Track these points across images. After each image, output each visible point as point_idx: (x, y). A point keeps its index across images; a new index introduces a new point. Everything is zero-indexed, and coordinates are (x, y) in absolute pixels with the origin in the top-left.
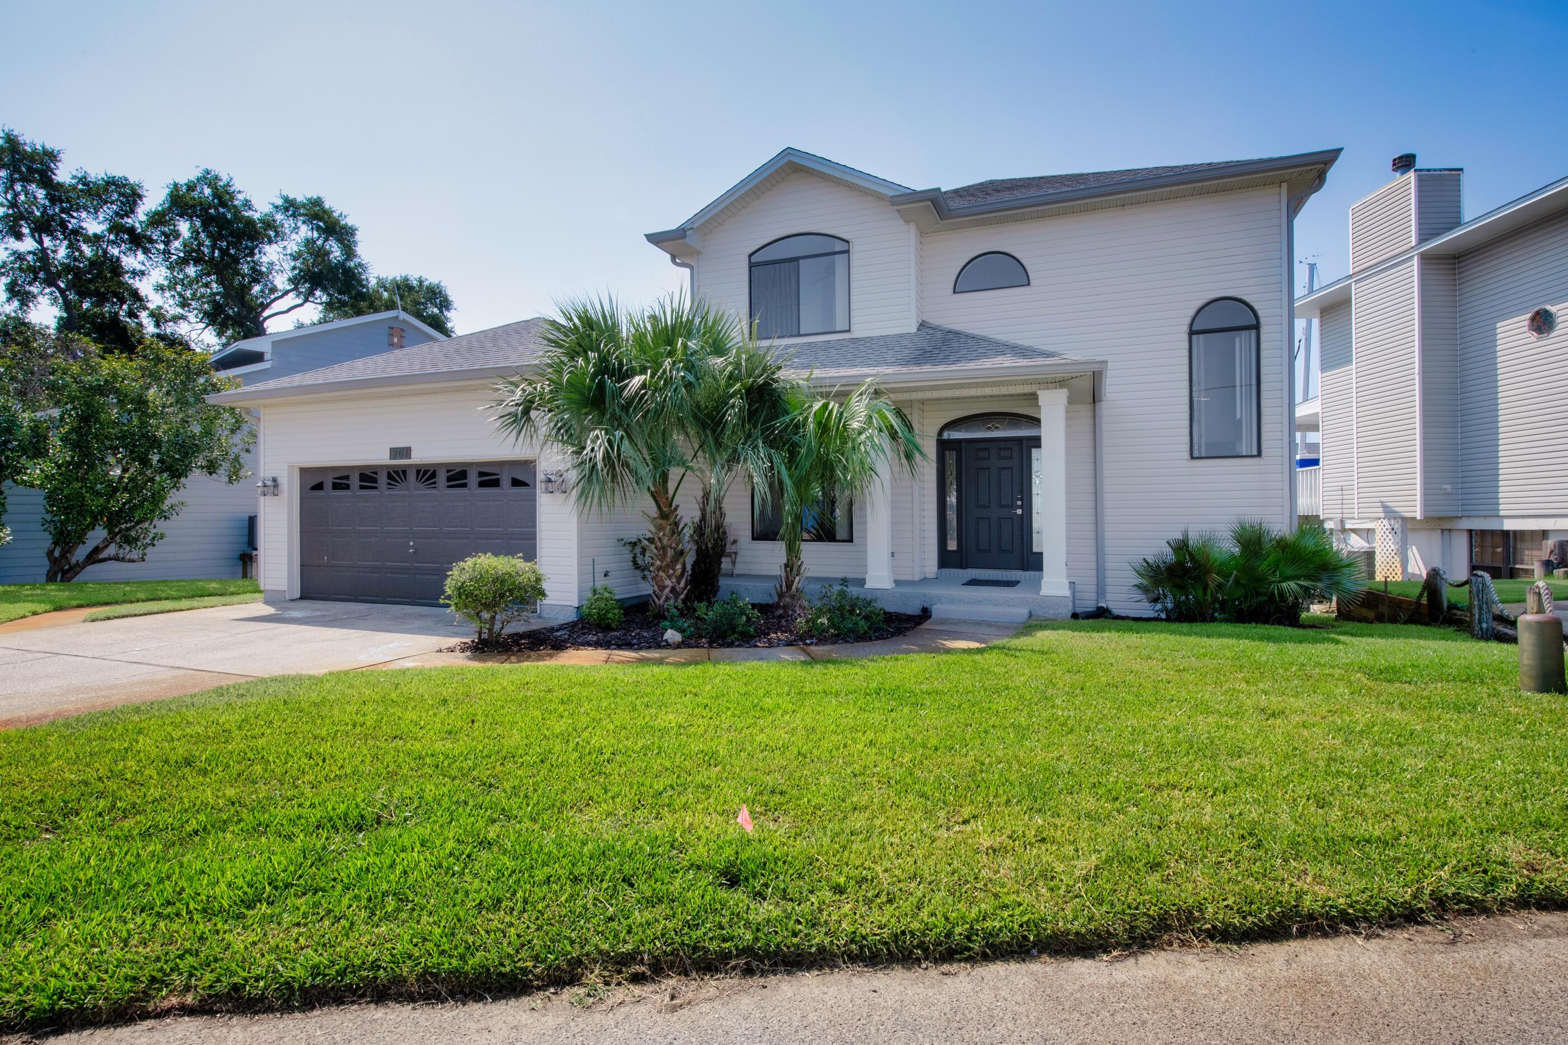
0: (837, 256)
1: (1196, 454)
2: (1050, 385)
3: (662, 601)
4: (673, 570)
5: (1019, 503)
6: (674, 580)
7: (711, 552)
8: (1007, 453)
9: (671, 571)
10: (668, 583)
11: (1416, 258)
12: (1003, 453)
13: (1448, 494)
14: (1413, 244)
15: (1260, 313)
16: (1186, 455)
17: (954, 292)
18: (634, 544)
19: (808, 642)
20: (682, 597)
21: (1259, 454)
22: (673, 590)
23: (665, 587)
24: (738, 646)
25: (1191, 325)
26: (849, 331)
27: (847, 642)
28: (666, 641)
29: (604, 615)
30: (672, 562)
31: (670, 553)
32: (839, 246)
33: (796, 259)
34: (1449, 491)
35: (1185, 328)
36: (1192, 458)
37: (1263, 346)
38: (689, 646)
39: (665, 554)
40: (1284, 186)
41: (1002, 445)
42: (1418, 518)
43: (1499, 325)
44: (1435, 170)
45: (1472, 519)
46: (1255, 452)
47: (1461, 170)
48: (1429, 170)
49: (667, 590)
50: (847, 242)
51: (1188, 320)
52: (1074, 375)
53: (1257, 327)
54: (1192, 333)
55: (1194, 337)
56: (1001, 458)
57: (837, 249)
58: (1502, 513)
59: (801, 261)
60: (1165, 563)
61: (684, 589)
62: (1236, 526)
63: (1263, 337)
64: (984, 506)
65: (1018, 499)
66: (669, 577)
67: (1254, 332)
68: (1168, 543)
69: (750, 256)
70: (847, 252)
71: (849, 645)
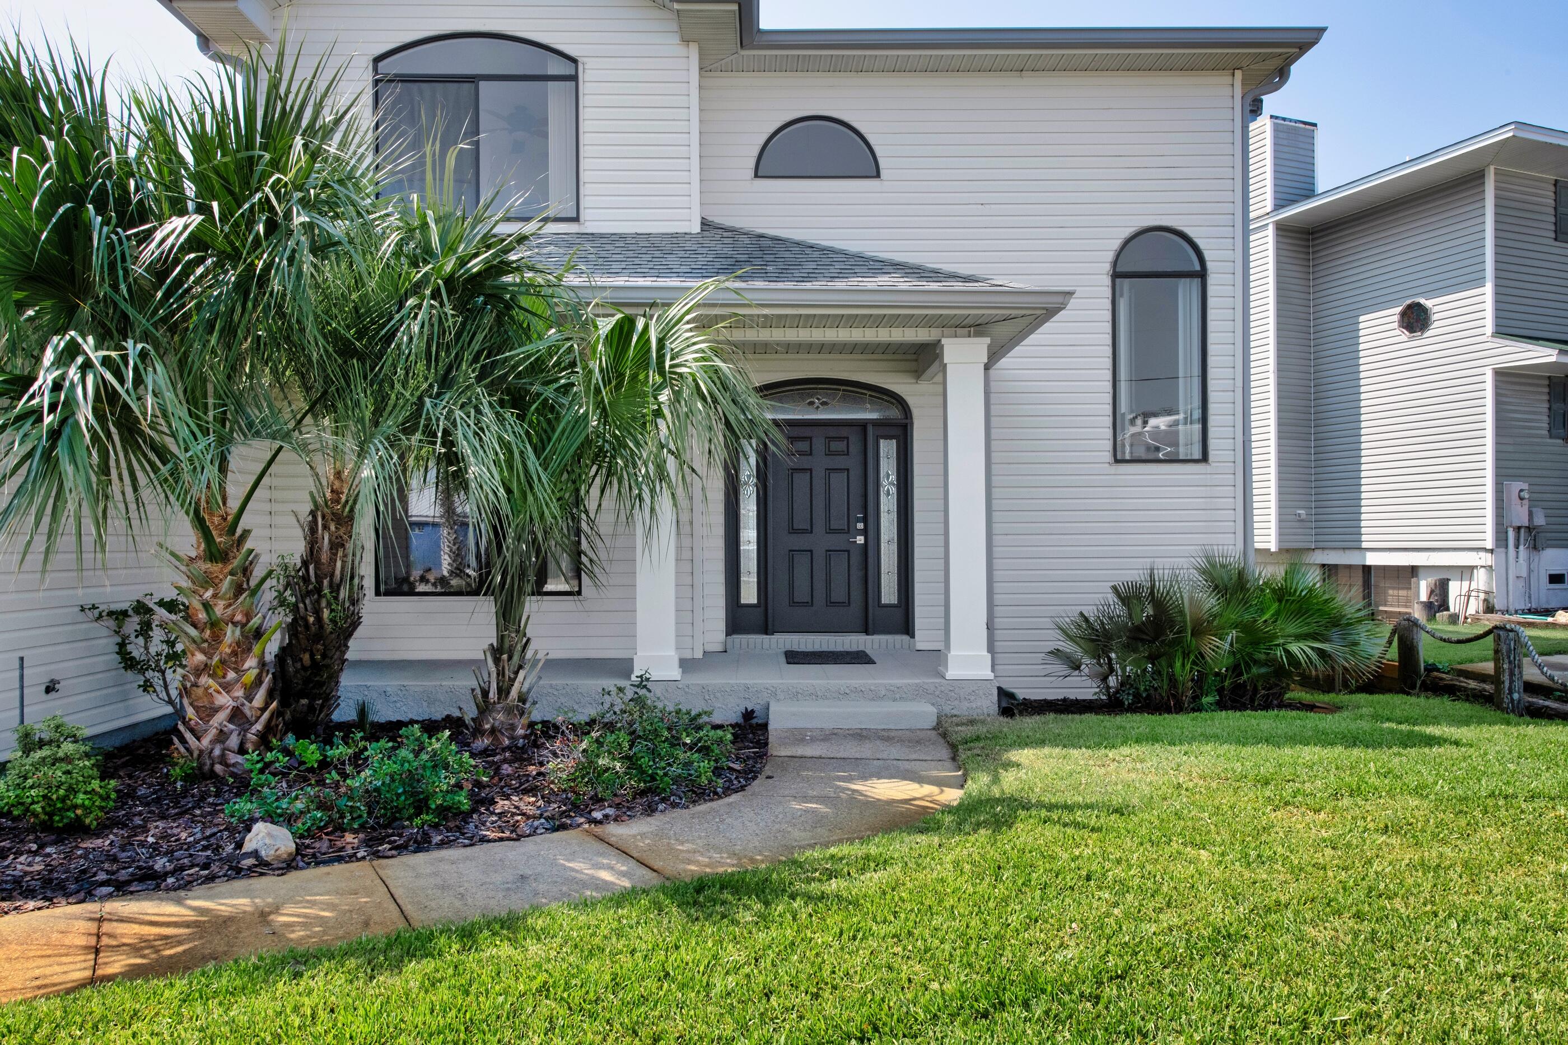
0: (550, 84)
1: (1119, 457)
2: (959, 331)
3: (206, 742)
4: (236, 670)
5: (860, 526)
6: (239, 693)
7: (329, 627)
8: (841, 446)
9: (231, 675)
10: (224, 700)
11: (1271, 227)
12: (835, 446)
13: (1302, 521)
14: (1269, 209)
15: (1207, 255)
16: (1108, 456)
17: (756, 176)
18: (120, 616)
19: (597, 815)
20: (259, 727)
21: (1205, 458)
22: (236, 715)
23: (216, 710)
24: (443, 844)
25: (1115, 264)
26: (576, 219)
27: (674, 805)
28: (255, 854)
29: (63, 799)
30: (234, 653)
31: (231, 635)
32: (556, 67)
33: (473, 79)
34: (1303, 517)
35: (1107, 267)
36: (1117, 461)
37: (1211, 302)
38: (317, 861)
39: (217, 638)
40: (1238, 74)
41: (832, 432)
42: (1273, 549)
43: (1362, 318)
44: (1291, 120)
45: (1326, 552)
46: (1197, 455)
47: (1315, 125)
48: (1284, 119)
49: (221, 717)
50: (574, 61)
51: (1110, 256)
52: (1014, 312)
53: (1202, 275)
54: (1116, 275)
55: (1118, 280)
56: (830, 453)
57: (550, 72)
58: (1364, 545)
59: (482, 84)
60: (1111, 618)
61: (263, 710)
62: (1203, 563)
63: (1211, 290)
64: (804, 531)
65: (858, 520)
66: (227, 687)
67: (1196, 282)
68: (1115, 589)
69: (377, 60)
70: (574, 78)
71: (678, 812)
